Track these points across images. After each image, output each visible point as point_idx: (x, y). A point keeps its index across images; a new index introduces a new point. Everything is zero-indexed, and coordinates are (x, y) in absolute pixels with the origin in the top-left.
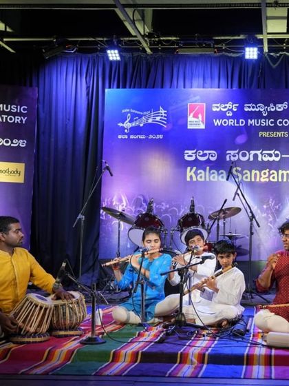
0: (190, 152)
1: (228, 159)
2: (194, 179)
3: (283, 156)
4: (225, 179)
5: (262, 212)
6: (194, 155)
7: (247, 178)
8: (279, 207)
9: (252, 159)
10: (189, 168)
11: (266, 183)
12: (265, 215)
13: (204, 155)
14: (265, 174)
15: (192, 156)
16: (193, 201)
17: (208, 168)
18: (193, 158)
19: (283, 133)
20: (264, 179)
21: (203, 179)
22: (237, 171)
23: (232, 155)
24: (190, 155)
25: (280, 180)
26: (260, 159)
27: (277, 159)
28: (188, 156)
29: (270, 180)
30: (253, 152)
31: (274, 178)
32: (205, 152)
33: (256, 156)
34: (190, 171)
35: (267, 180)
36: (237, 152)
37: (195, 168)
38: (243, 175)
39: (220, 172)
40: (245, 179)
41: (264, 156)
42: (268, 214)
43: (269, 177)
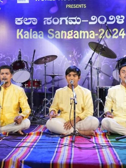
0: (19, 19)
1: (45, 23)
2: (22, 37)
3: (83, 21)
4: (42, 38)
5: (68, 60)
6: (21, 21)
7: (58, 36)
8: (80, 56)
9: (61, 23)
10: (18, 30)
11: (71, 40)
12: (70, 62)
13: (29, 21)
14: (70, 33)
15: (20, 22)
16: (20, 52)
17: (31, 30)
18: (21, 23)
19: (82, 5)
20: (70, 37)
21: (28, 38)
22: (51, 31)
23: (48, 21)
24: (19, 21)
25: (81, 37)
26: (67, 23)
27: (79, 23)
28: (18, 22)
29: (73, 38)
30: (62, 19)
31: (76, 36)
32: (29, 19)
33: (64, 21)
34: (19, 32)
35: (72, 37)
36: (51, 18)
37: (22, 30)
38: (55, 34)
39: (40, 32)
40: (56, 37)
41: (70, 21)
42: (72, 61)
43: (73, 36)
